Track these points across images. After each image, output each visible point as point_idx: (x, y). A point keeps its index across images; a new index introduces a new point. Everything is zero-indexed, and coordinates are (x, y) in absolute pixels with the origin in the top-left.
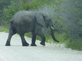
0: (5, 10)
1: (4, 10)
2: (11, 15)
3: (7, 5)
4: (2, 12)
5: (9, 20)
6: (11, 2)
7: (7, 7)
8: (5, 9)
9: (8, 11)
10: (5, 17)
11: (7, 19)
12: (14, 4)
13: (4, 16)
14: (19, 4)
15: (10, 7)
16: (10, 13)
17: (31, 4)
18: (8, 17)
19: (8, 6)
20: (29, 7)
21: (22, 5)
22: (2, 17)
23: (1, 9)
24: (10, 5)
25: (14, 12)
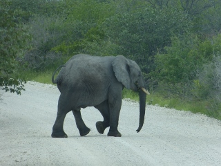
0: (159, 56)
1: (156, 56)
2: (171, 66)
3: (163, 46)
4: (152, 60)
5: (166, 77)
6: (171, 38)
7: (162, 50)
8: (158, 54)
9: (166, 59)
10: (159, 71)
11: (163, 75)
12: (179, 42)
13: (157, 70)
14: (189, 42)
15: (171, 48)
16: (170, 64)
17: (216, 43)
18: (166, 71)
19: (165, 48)
20: (211, 49)
21: (196, 45)
22: (152, 72)
23: (151, 54)
24: (169, 46)
25: (178, 60)
